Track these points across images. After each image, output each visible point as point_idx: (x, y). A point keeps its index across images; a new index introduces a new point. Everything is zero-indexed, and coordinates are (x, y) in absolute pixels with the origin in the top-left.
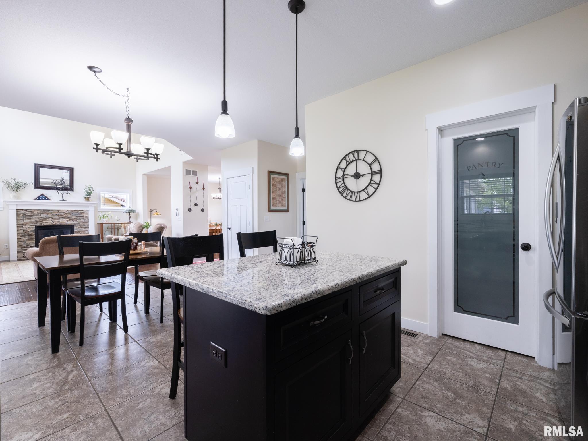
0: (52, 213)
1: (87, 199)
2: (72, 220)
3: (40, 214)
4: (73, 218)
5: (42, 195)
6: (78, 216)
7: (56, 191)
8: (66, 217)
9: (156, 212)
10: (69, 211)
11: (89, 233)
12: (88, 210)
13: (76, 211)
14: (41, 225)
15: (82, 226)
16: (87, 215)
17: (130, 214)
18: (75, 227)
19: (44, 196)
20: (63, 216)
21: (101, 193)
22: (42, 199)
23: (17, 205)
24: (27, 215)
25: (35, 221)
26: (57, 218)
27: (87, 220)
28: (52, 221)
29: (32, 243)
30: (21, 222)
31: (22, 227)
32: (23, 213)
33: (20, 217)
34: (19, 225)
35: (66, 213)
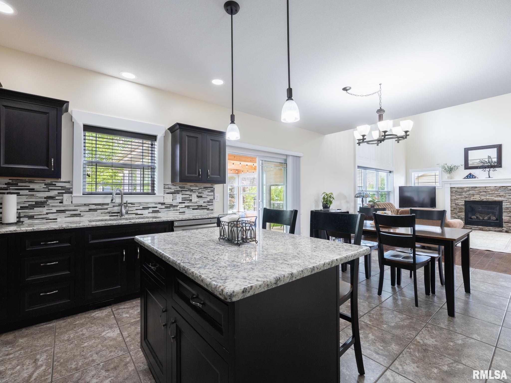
0: (479, 190)
3: (468, 191)
4: (501, 194)
5: (470, 174)
6: (507, 192)
7: (482, 170)
13: (504, 188)
14: (470, 200)
18: (503, 204)
19: (472, 175)
20: (490, 193)
22: (470, 178)
23: (450, 184)
24: (458, 192)
25: (464, 197)
26: (484, 195)
28: (479, 197)
29: (462, 215)
30: (454, 198)
31: (455, 201)
32: (455, 190)
33: (453, 193)
34: (452, 200)
35: (493, 190)
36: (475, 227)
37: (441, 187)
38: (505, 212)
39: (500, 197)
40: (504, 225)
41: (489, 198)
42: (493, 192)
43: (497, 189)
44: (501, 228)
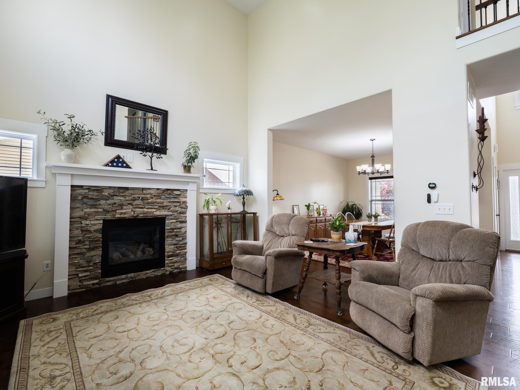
0: (132, 194)
1: (187, 169)
2: (163, 207)
3: (112, 196)
4: (165, 204)
5: (118, 157)
6: (172, 200)
7: (141, 152)
8: (154, 202)
9: (278, 194)
10: (159, 191)
11: (186, 232)
12: (186, 190)
13: (169, 192)
14: (113, 218)
15: (177, 219)
16: (184, 200)
17: (244, 198)
18: (167, 222)
19: (121, 160)
20: (149, 201)
21: (205, 159)
22: (117, 166)
23: (72, 175)
24: (91, 198)
25: (102, 210)
26: (139, 205)
27: (185, 208)
28: (132, 211)
29: (95, 255)
30: (78, 213)
31: (80, 223)
32: (83, 193)
33: (77, 201)
34: (74, 220)
35: (154, 195)
36: (123, 279)
37: (43, 185)
38: (168, 237)
39: (163, 209)
40: (166, 262)
41: (148, 212)
42: (154, 200)
43: (160, 193)
44: (162, 269)
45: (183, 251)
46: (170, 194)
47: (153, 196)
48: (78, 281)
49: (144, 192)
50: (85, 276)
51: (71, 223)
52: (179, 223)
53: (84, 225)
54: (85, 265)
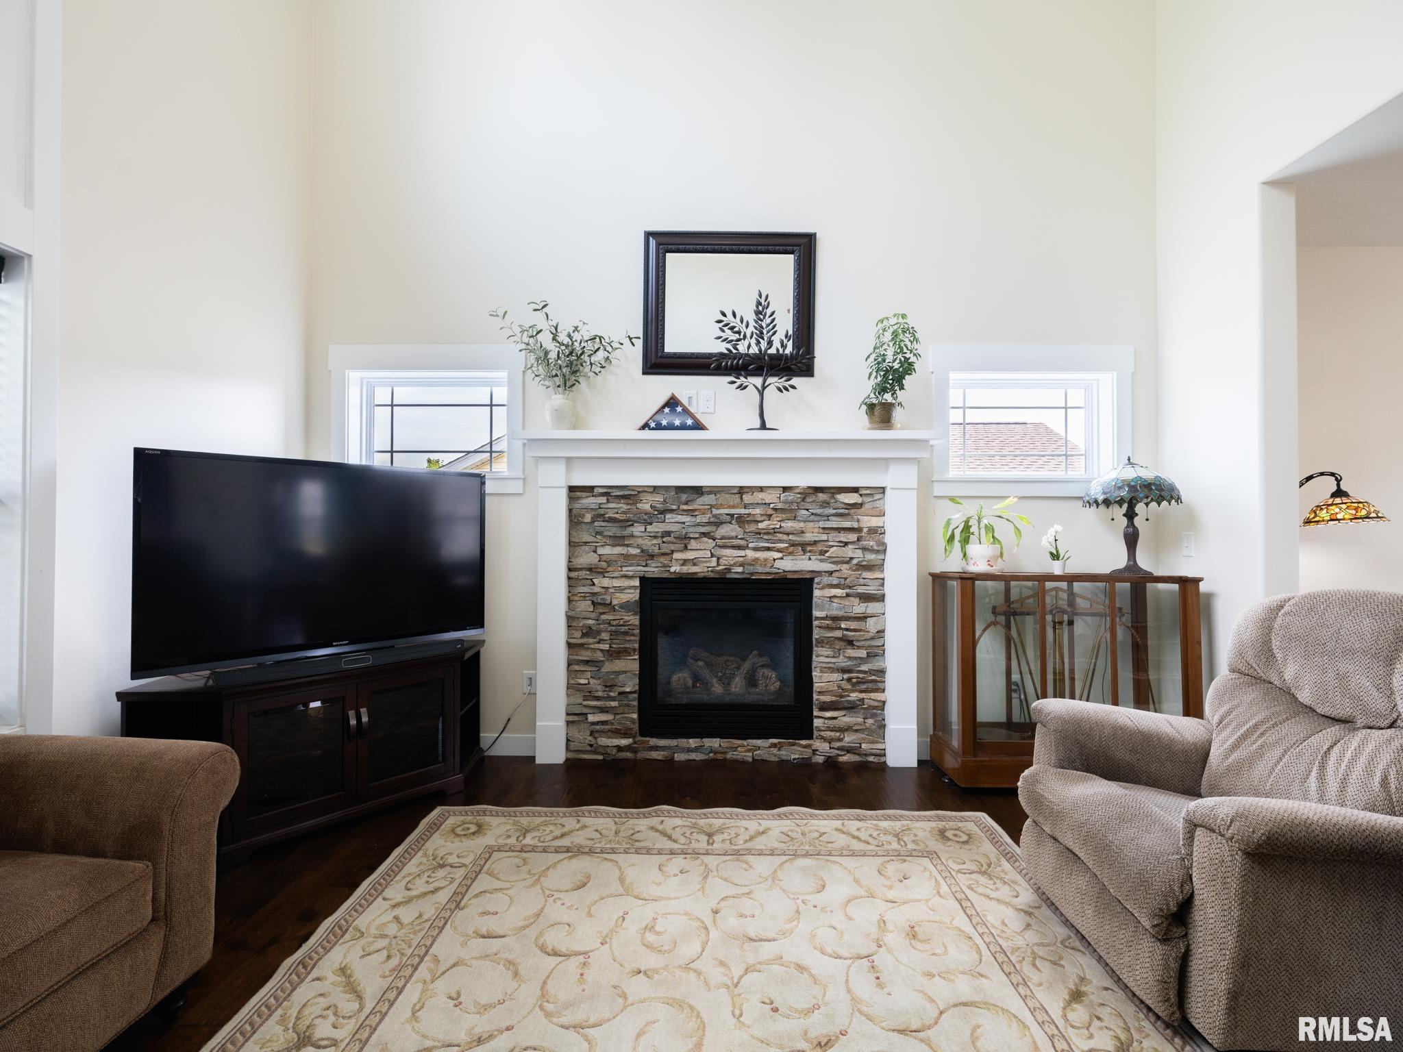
0: (712, 506)
1: (881, 414)
2: (804, 546)
3: (661, 512)
4: (809, 537)
5: (672, 403)
6: (835, 522)
7: (732, 379)
8: (775, 531)
9: (1339, 494)
10: (790, 496)
11: (883, 631)
12: (883, 490)
13: (821, 496)
14: (665, 575)
15: (850, 587)
16: (875, 522)
17: (1130, 515)
18: (816, 593)
19: (679, 409)
20: (761, 525)
21: (953, 376)
22: (671, 427)
23: (569, 460)
24: (611, 520)
25: (639, 551)
26: (732, 538)
27: (877, 552)
28: (712, 555)
29: (625, 672)
30: (587, 558)
31: (589, 582)
32: (593, 506)
33: (584, 526)
34: (576, 573)
35: (775, 509)
36: (690, 750)
37: (517, 487)
38: (821, 642)
39: (804, 551)
40: (817, 723)
41: (757, 559)
42: (774, 523)
43: (792, 503)
44: (804, 742)
45: (873, 695)
46: (825, 504)
47: (769, 513)
48: (589, 733)
49: (747, 498)
50: (603, 723)
51: (572, 582)
52: (857, 600)
53: (596, 589)
54: (600, 694)
